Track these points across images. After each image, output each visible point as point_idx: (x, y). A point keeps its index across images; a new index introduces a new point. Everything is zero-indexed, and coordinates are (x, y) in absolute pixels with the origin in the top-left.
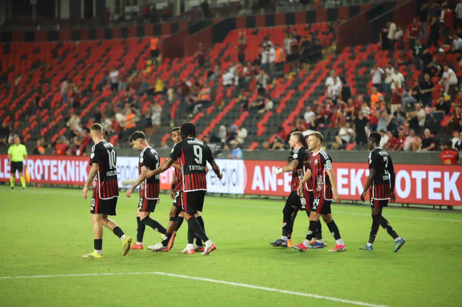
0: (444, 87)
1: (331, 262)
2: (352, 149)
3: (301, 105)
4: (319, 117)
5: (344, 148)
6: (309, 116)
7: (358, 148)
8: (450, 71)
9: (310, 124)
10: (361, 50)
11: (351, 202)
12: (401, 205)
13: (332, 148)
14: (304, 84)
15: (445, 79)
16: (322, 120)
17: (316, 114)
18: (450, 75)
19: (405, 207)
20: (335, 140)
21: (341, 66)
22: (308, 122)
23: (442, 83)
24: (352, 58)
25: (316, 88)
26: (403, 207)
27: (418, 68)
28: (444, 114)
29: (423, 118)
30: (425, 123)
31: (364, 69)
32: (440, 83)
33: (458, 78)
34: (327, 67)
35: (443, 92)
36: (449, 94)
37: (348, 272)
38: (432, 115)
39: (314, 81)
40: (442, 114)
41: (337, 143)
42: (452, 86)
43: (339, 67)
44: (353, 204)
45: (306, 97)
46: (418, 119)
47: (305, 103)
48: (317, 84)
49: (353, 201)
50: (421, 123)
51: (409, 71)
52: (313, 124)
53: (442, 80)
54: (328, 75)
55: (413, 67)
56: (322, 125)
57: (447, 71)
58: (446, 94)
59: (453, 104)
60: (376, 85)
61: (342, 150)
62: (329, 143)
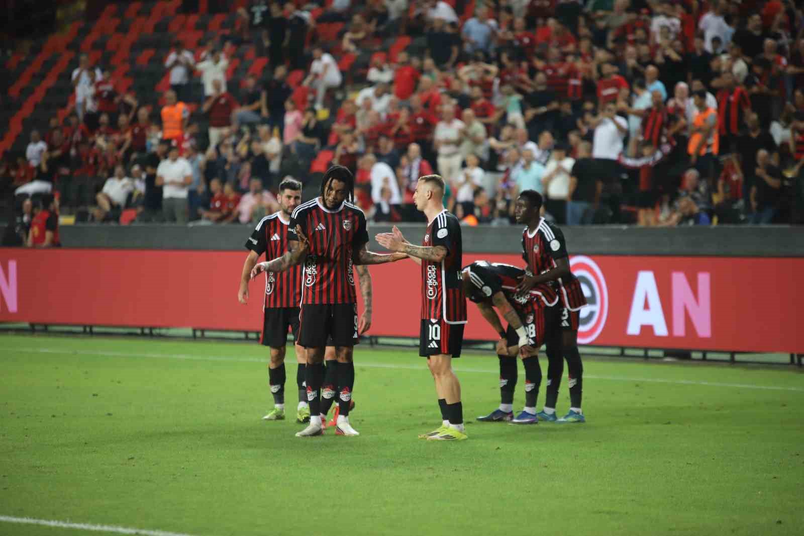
0: (314, 92)
1: (132, 458)
2: (132, 221)
3: (16, 127)
4: (57, 153)
5: (117, 219)
6: (35, 150)
7: (146, 219)
8: (327, 58)
9: (39, 167)
10: (139, 13)
11: (139, 331)
12: (242, 335)
13: (90, 218)
14: (22, 83)
15: (316, 75)
16: (64, 159)
17: (51, 148)
18: (326, 67)
19: (252, 340)
20: (95, 203)
21: (99, 46)
22: (34, 163)
23: (311, 83)
24: (123, 29)
25: (48, 91)
26: (247, 339)
27: (260, 53)
28: (318, 147)
29: (275, 155)
30: (281, 165)
31: (148, 53)
32: (306, 83)
33: (343, 73)
34: (69, 47)
35: (313, 102)
36: (325, 105)
37: (175, 477)
38: (293, 150)
39: (42, 77)
40: (313, 146)
41: (100, 208)
42: (330, 91)
43: (95, 46)
44: (143, 335)
45: (27, 111)
46: (268, 157)
47: (24, 122)
48: (50, 82)
49: (142, 328)
50: (274, 166)
51: (242, 57)
52: (44, 168)
53: (309, 78)
54: (75, 64)
55: (250, 51)
56: (65, 171)
57: (319, 59)
58: (318, 106)
59: (336, 127)
60: (177, 88)
61: (113, 224)
62: (82, 208)
